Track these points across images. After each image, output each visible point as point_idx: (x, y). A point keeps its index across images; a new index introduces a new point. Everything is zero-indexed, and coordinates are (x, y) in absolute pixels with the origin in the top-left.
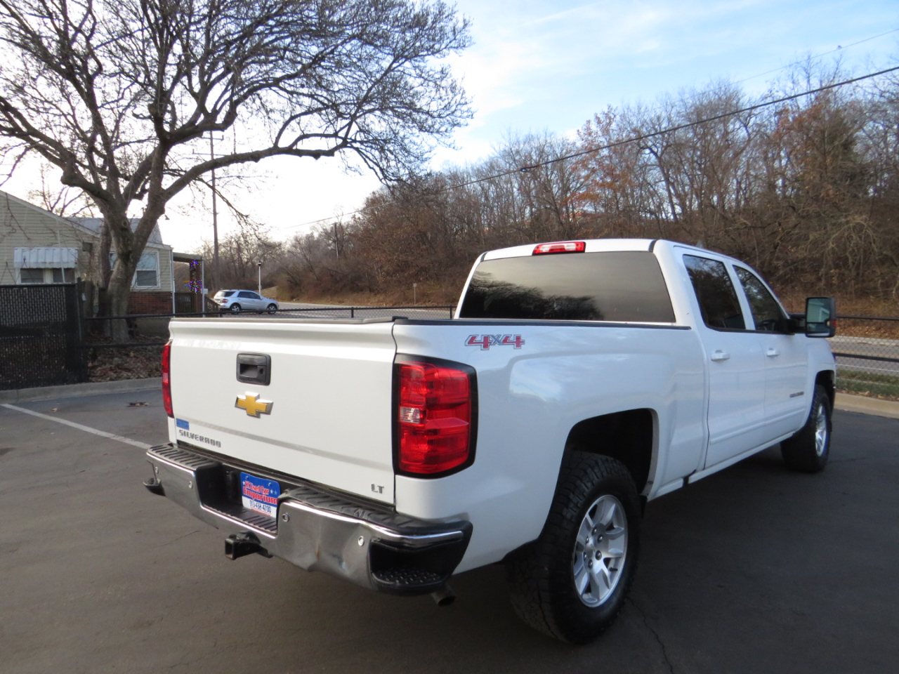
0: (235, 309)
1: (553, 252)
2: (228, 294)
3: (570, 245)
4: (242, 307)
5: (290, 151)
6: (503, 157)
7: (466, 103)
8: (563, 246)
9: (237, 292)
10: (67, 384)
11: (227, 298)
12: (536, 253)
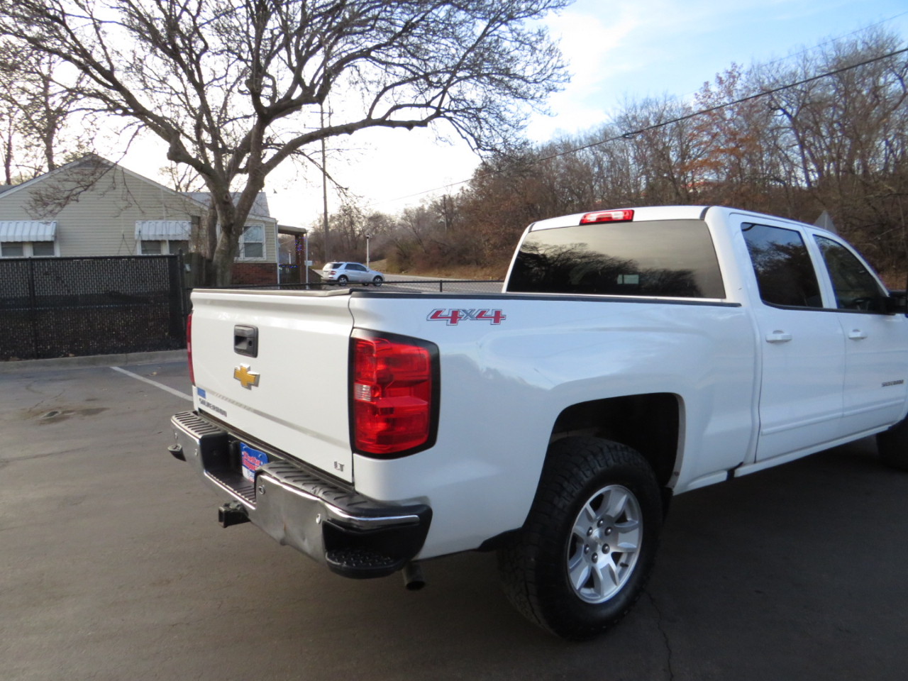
0: (343, 280)
1: (600, 221)
2: (336, 266)
3: (617, 214)
4: (349, 279)
5: (383, 122)
6: (619, 124)
7: (562, 67)
8: (610, 214)
9: (345, 264)
10: (170, 350)
11: (335, 270)
12: (583, 223)
